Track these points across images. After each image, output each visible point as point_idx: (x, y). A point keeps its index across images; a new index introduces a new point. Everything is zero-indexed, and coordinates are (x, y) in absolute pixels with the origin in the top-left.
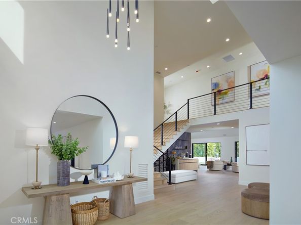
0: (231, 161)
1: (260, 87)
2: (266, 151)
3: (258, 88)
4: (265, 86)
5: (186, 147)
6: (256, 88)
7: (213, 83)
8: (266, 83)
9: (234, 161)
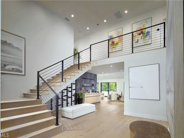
0: (122, 94)
1: (138, 40)
2: (142, 87)
3: (137, 41)
4: (141, 40)
5: (93, 84)
6: (135, 41)
7: (109, 36)
8: (142, 37)
9: (123, 95)
